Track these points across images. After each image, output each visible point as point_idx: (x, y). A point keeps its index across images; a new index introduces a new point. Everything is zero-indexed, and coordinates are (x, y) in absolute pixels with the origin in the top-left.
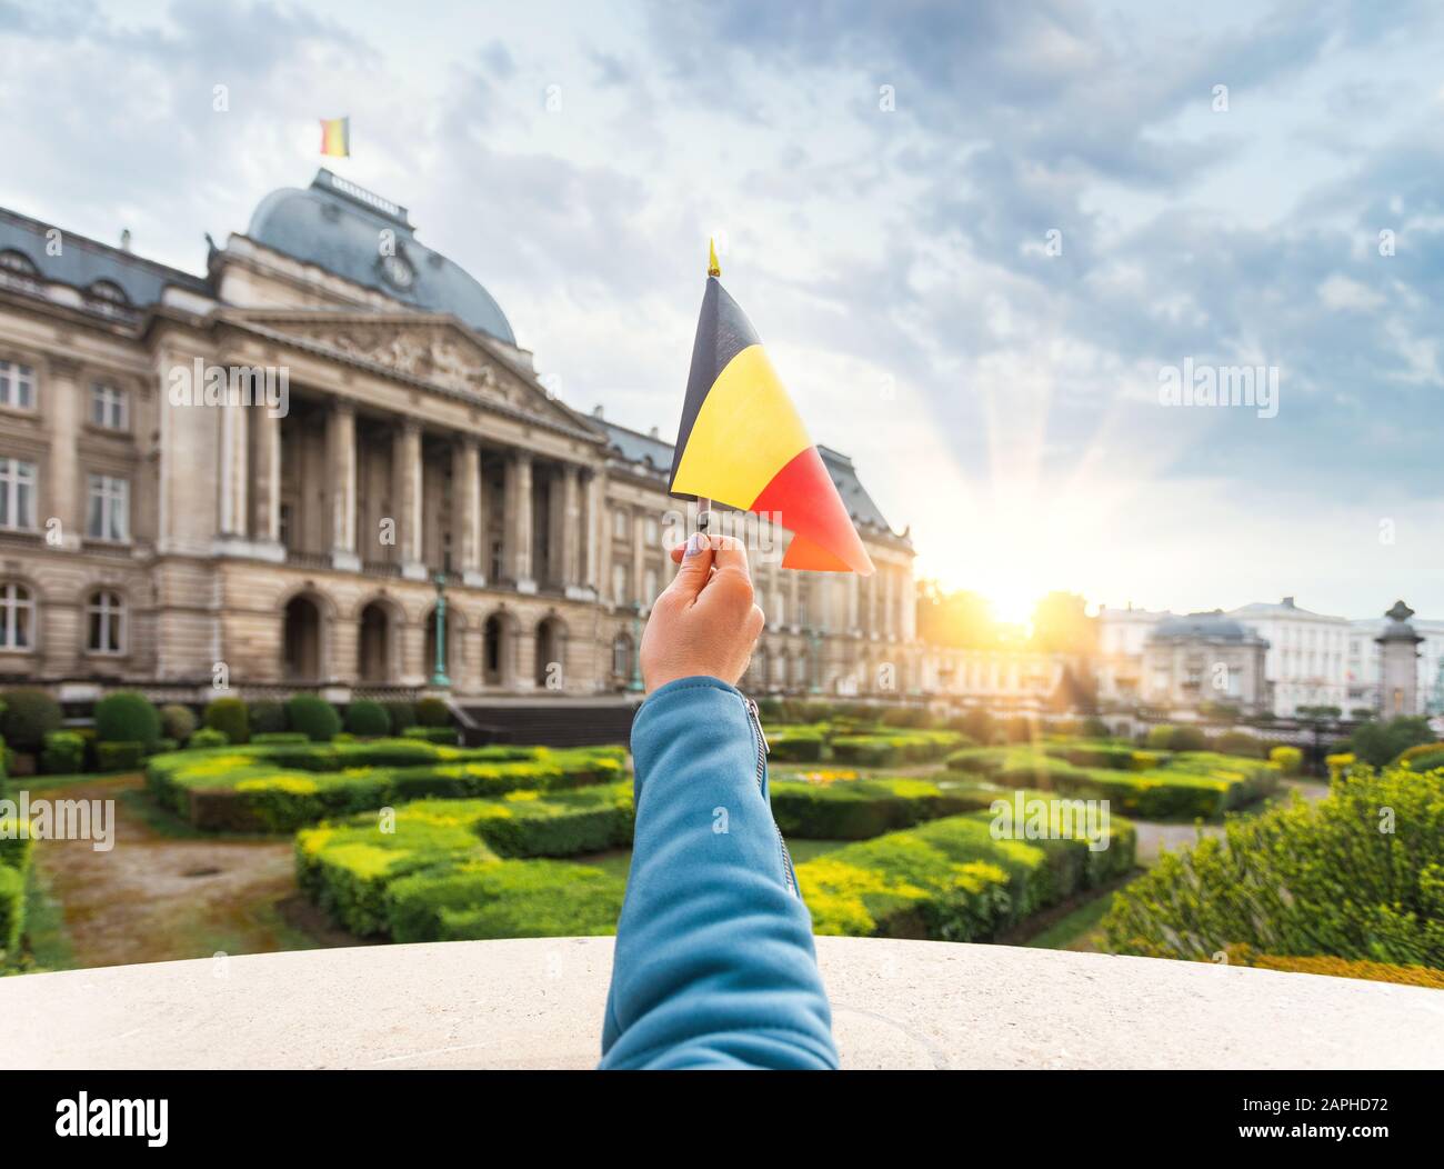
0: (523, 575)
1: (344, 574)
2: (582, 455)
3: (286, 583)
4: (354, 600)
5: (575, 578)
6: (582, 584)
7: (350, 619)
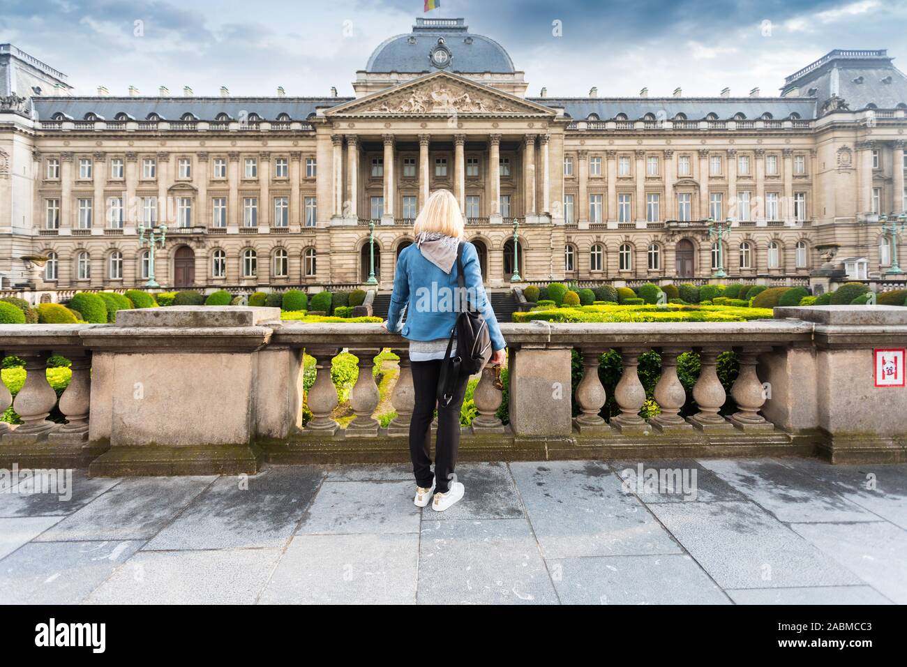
0: (495, 213)
1: (385, 228)
2: (538, 128)
3: (358, 236)
4: (392, 240)
5: (534, 210)
6: (538, 214)
7: (390, 251)
